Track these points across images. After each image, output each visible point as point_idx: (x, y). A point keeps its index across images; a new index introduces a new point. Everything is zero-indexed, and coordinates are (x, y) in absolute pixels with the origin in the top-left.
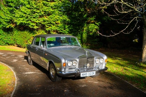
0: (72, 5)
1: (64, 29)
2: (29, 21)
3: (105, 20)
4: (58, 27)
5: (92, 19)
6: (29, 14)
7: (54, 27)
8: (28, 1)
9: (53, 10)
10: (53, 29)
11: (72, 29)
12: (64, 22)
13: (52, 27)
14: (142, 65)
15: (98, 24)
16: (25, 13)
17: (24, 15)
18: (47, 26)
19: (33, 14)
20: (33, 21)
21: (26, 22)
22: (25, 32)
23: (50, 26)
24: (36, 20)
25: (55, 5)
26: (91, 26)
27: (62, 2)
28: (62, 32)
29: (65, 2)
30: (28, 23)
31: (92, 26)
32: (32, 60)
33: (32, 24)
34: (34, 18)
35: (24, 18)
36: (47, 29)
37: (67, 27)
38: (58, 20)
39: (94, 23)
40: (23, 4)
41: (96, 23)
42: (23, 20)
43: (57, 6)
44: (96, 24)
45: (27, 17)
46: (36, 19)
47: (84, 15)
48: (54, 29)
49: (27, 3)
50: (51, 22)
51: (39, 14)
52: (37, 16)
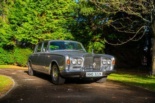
0: (76, 23)
2: (31, 37)
3: (111, 38)
5: (97, 37)
6: (31, 30)
8: (31, 18)
9: (56, 28)
14: (152, 77)
15: (103, 42)
16: (27, 29)
17: (26, 31)
19: (36, 30)
20: (35, 37)
21: (28, 39)
22: (27, 50)
24: (39, 36)
25: (58, 23)
26: (96, 44)
27: (66, 19)
30: (30, 39)
31: (97, 44)
32: (33, 70)
33: (34, 40)
34: (37, 34)
35: (27, 34)
38: (61, 37)
39: (100, 41)
40: (26, 20)
41: (102, 42)
42: (25, 36)
43: (61, 23)
44: (101, 43)
45: (29, 33)
47: (89, 33)
49: (31, 19)
51: (42, 30)
52: (40, 31)
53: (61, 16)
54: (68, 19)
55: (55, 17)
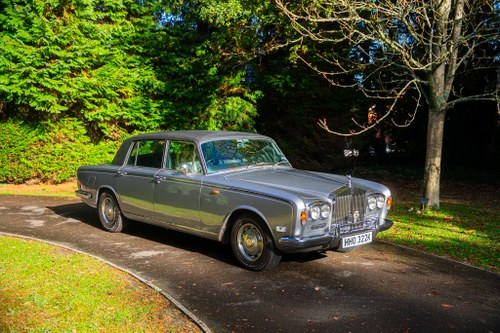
0: (165, 33)
1: (146, 115)
2: (34, 89)
3: (277, 86)
4: (127, 106)
5: (235, 81)
6: (32, 64)
7: (111, 110)
8: (23, 18)
9: (107, 52)
10: (108, 116)
11: (171, 115)
12: (145, 89)
13: (106, 107)
14: (430, 213)
15: (252, 97)
16: (15, 60)
17: (13, 66)
18: (90, 106)
19: (47, 65)
20: (49, 86)
21: (20, 92)
23: (98, 105)
24: (60, 85)
25: (113, 35)
26: (233, 104)
27: (134, 24)
28: (137, 123)
29: (146, 26)
30: (27, 93)
31: (235, 104)
33: (42, 98)
34: (51, 76)
35: (15, 76)
36: (90, 116)
37: (154, 106)
38: (125, 84)
39: (241, 95)
40: (4, 26)
41: (248, 95)
42: (10, 84)
43: (119, 37)
44: (247, 99)
45: (26, 75)
46: (59, 82)
47: (208, 68)
48: (113, 115)
49: (21, 23)
50: (104, 92)
51: (72, 65)
52: (63, 69)
53: (119, 14)
54: (139, 24)
55: (101, 15)
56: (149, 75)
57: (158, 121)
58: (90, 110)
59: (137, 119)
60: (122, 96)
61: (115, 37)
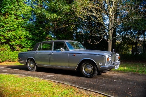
1: (27, 44)
4: (22, 41)
5: (50, 36)
7: (18, 42)
10: (17, 44)
11: (33, 44)
12: (27, 37)
13: (16, 41)
18: (12, 41)
19: (2, 28)
20: (2, 34)
23: (14, 40)
28: (24, 46)
34: (3, 31)
36: (11, 43)
37: (29, 42)
38: (22, 35)
46: (5, 33)
47: (43, 32)
50: (16, 37)
51: (9, 29)
52: (6, 30)
53: (20, 17)
54: (25, 20)
55: (16, 17)
56: (28, 34)
57: (30, 46)
58: (12, 42)
59: (24, 45)
60: (21, 38)
61: (19, 23)
